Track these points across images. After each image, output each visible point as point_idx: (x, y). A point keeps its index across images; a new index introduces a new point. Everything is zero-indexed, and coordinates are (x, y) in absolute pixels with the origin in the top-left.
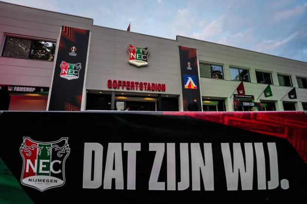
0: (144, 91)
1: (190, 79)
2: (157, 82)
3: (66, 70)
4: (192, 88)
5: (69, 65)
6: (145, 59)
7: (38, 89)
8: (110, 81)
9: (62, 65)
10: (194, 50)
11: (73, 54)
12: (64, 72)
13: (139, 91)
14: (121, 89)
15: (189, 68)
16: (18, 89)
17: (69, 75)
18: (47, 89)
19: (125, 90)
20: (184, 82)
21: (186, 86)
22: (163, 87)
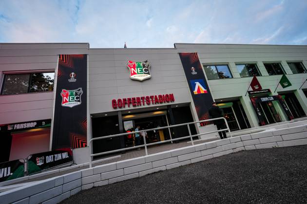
0: (151, 105)
1: (198, 84)
2: (164, 93)
3: (67, 98)
4: (202, 92)
5: (69, 92)
6: (147, 71)
7: (39, 123)
8: (114, 101)
9: (62, 93)
10: (195, 55)
11: (73, 80)
12: (66, 100)
13: (147, 106)
14: (127, 108)
15: (194, 73)
16: (18, 127)
17: (71, 103)
18: (49, 121)
19: (132, 107)
20: (192, 88)
21: (196, 92)
22: (171, 98)
